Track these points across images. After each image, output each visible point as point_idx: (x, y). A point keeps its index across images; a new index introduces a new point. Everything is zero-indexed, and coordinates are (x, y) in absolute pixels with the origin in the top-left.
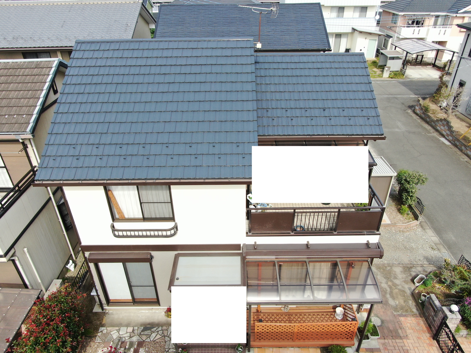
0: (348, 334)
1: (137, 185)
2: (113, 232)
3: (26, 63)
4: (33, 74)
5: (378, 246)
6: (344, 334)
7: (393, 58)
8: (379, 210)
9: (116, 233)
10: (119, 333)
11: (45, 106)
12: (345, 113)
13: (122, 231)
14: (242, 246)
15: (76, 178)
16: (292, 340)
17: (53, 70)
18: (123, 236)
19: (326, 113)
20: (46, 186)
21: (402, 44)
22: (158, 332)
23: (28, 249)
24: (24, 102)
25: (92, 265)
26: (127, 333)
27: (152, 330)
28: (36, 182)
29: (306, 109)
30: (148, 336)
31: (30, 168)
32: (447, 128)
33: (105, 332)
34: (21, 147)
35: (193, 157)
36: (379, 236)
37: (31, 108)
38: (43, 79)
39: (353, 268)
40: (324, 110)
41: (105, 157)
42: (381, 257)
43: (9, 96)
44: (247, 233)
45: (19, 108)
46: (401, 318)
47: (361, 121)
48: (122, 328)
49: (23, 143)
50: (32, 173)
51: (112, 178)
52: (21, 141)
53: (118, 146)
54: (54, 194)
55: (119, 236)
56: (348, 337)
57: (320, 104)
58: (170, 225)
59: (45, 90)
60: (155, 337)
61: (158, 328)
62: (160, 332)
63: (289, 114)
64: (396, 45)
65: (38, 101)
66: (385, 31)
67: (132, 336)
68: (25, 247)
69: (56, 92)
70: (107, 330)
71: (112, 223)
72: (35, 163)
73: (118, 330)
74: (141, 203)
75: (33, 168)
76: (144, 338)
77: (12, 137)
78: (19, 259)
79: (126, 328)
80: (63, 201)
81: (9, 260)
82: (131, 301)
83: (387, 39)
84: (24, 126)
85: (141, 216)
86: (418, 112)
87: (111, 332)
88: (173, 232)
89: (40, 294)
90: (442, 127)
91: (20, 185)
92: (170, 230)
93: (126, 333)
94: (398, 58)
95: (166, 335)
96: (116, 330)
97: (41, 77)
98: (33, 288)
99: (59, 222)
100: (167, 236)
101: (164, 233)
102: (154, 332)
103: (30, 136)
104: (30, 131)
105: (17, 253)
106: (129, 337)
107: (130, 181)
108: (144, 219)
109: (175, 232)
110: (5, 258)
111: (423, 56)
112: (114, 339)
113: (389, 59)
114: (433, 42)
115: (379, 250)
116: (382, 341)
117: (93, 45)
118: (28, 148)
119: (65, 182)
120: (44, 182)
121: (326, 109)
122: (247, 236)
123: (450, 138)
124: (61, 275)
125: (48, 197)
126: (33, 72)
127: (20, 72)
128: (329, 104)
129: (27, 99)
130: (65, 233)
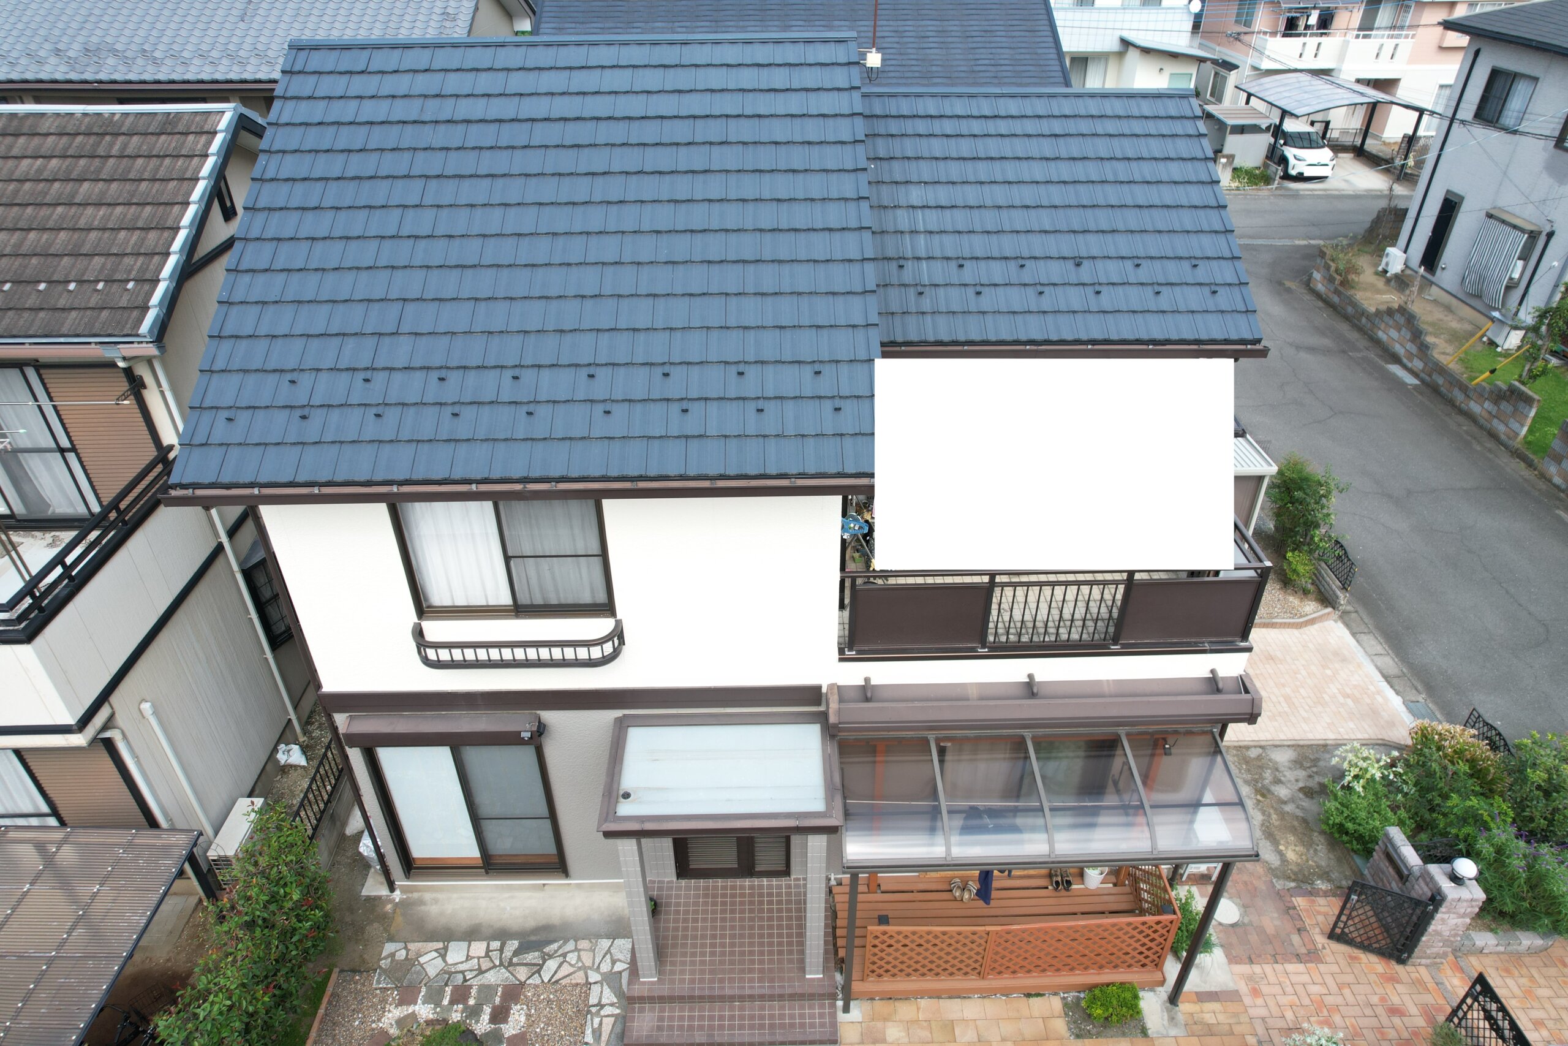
0: (1147, 953)
1: (496, 499)
2: (419, 652)
3: (131, 119)
4: (154, 153)
5: (1243, 685)
6: (1135, 954)
7: (1241, 130)
8: (1252, 573)
9: (431, 654)
10: (444, 961)
11: (196, 258)
12: (1143, 275)
13: (450, 646)
14: (824, 690)
15: (301, 479)
16: (979, 973)
17: (219, 140)
18: (452, 665)
19: (1086, 273)
20: (207, 504)
21: (1267, 86)
22: (564, 955)
23: (154, 706)
24: (128, 240)
25: (355, 756)
26: (468, 958)
27: (546, 950)
28: (174, 493)
29: (1023, 262)
30: (536, 968)
31: (152, 453)
32: (1408, 336)
33: (403, 958)
34: (124, 385)
35: (676, 408)
36: (1246, 655)
37: (151, 261)
38: (187, 169)
39: (1167, 753)
40: (1078, 265)
41: (393, 409)
42: (1252, 718)
43: (77, 222)
44: (841, 651)
45: (113, 258)
46: (1299, 899)
47: (1194, 298)
48: (453, 945)
49: (128, 372)
50: (160, 467)
51: (415, 477)
52: (121, 364)
53: (434, 375)
54: (232, 533)
55: (438, 665)
56: (1147, 961)
57: (1066, 245)
58: (598, 627)
59: (195, 203)
60: (556, 972)
61: (565, 943)
62: (569, 956)
63: (969, 274)
64: (1252, 91)
65: (173, 239)
66: (1218, 48)
67: (484, 968)
68: (144, 700)
69: (229, 214)
70: (408, 950)
71: (417, 621)
72: (169, 437)
73: (442, 952)
74: (507, 559)
75: (163, 452)
76: (522, 973)
77: (93, 351)
78: (125, 737)
79: (465, 944)
80: (260, 555)
81: (94, 741)
82: (480, 863)
83: (1223, 72)
84: (129, 317)
85: (506, 599)
86: (1320, 287)
87: (421, 956)
88: (608, 648)
89: (195, 844)
90: (1394, 334)
91: (123, 505)
92: (600, 642)
93: (467, 960)
94: (1255, 129)
95: (588, 963)
96: (436, 950)
97: (180, 162)
98: (173, 824)
99: (251, 619)
100: (590, 663)
101: (582, 653)
102: (551, 957)
103: (152, 350)
104: (151, 331)
105: (120, 719)
106: (475, 973)
107: (474, 487)
108: (519, 610)
109: (615, 649)
110: (79, 736)
111: (1327, 123)
112: (430, 980)
113: (1232, 133)
114: (1358, 81)
115: (1248, 696)
116: (1245, 969)
117: (347, 54)
118: (145, 387)
119: (267, 491)
120: (200, 492)
121: (1085, 263)
122: (841, 660)
123: (1418, 364)
124: (259, 784)
125: (214, 545)
126: (155, 145)
127: (111, 145)
128: (1092, 245)
129: (138, 232)
130: (269, 654)
